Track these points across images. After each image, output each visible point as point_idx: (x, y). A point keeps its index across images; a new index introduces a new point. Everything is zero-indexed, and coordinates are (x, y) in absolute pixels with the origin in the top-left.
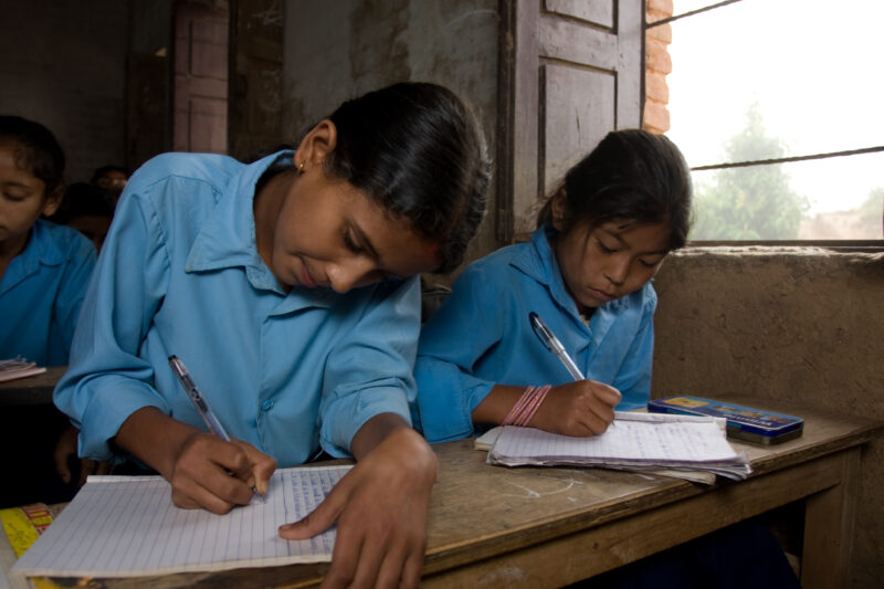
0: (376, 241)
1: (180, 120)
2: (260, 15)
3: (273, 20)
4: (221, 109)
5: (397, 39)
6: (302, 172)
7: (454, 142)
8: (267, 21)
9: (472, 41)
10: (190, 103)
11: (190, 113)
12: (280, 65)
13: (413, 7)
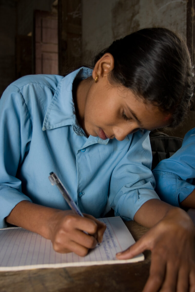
0: (139, 114)
1: (38, 62)
2: (71, 14)
3: (77, 16)
4: (55, 57)
5: (134, 19)
6: (97, 81)
7: (177, 59)
8: (75, 16)
9: (171, 16)
10: (42, 55)
11: (42, 59)
12: (80, 36)
13: (142, 3)
